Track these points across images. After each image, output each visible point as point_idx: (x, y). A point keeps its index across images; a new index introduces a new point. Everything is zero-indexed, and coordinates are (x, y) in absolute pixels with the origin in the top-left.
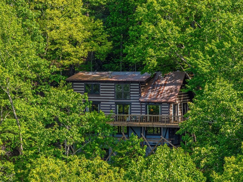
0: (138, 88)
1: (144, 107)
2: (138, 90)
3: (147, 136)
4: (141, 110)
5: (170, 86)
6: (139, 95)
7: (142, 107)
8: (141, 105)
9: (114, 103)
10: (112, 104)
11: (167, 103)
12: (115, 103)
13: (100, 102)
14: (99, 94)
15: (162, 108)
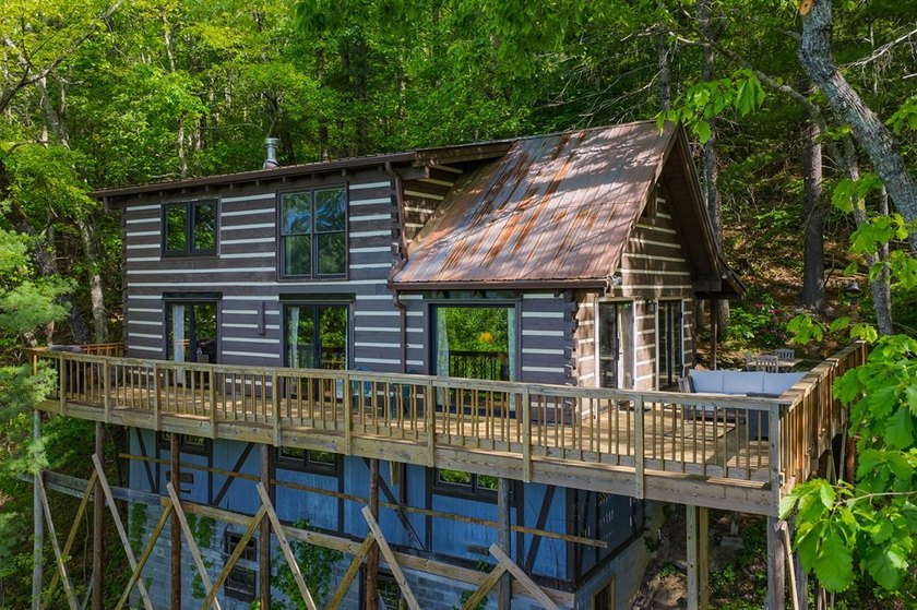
0: (385, 205)
1: (417, 322)
2: (389, 216)
3: (435, 497)
4: (406, 338)
5: (592, 191)
6: (393, 248)
7: (406, 322)
8: (403, 307)
9: (277, 298)
10: (265, 305)
11: (557, 290)
12: (282, 296)
13: (220, 295)
14: (213, 251)
15: (521, 324)
